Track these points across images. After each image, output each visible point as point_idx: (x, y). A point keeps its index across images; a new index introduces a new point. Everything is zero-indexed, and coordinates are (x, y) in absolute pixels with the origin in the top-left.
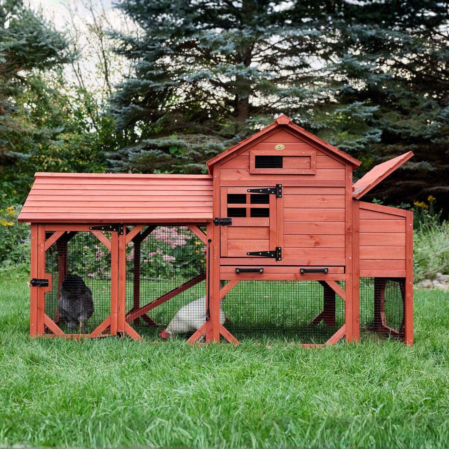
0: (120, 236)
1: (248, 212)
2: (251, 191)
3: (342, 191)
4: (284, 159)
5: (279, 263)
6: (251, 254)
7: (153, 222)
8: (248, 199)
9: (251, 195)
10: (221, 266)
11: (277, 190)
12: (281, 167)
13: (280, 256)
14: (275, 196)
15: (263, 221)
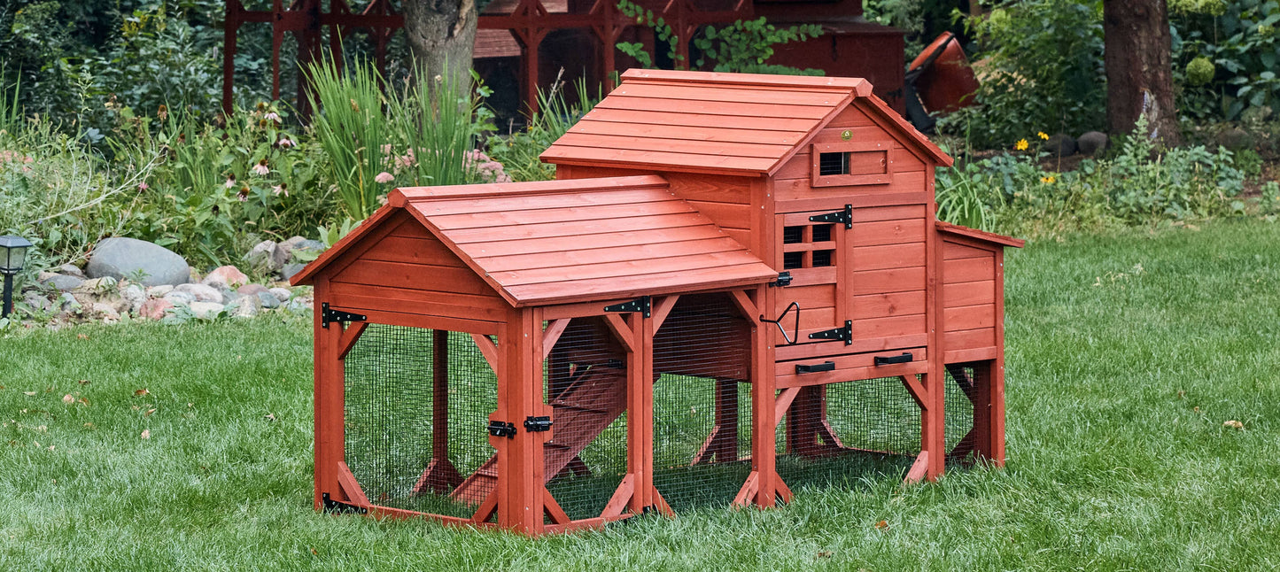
0: (647, 320)
1: (809, 259)
2: (816, 219)
3: (920, 211)
4: (853, 157)
5: (849, 349)
6: (816, 336)
7: (689, 289)
8: (810, 234)
9: (814, 226)
10: (777, 362)
11: (845, 216)
12: (847, 171)
13: (850, 337)
14: (842, 225)
15: (829, 274)
